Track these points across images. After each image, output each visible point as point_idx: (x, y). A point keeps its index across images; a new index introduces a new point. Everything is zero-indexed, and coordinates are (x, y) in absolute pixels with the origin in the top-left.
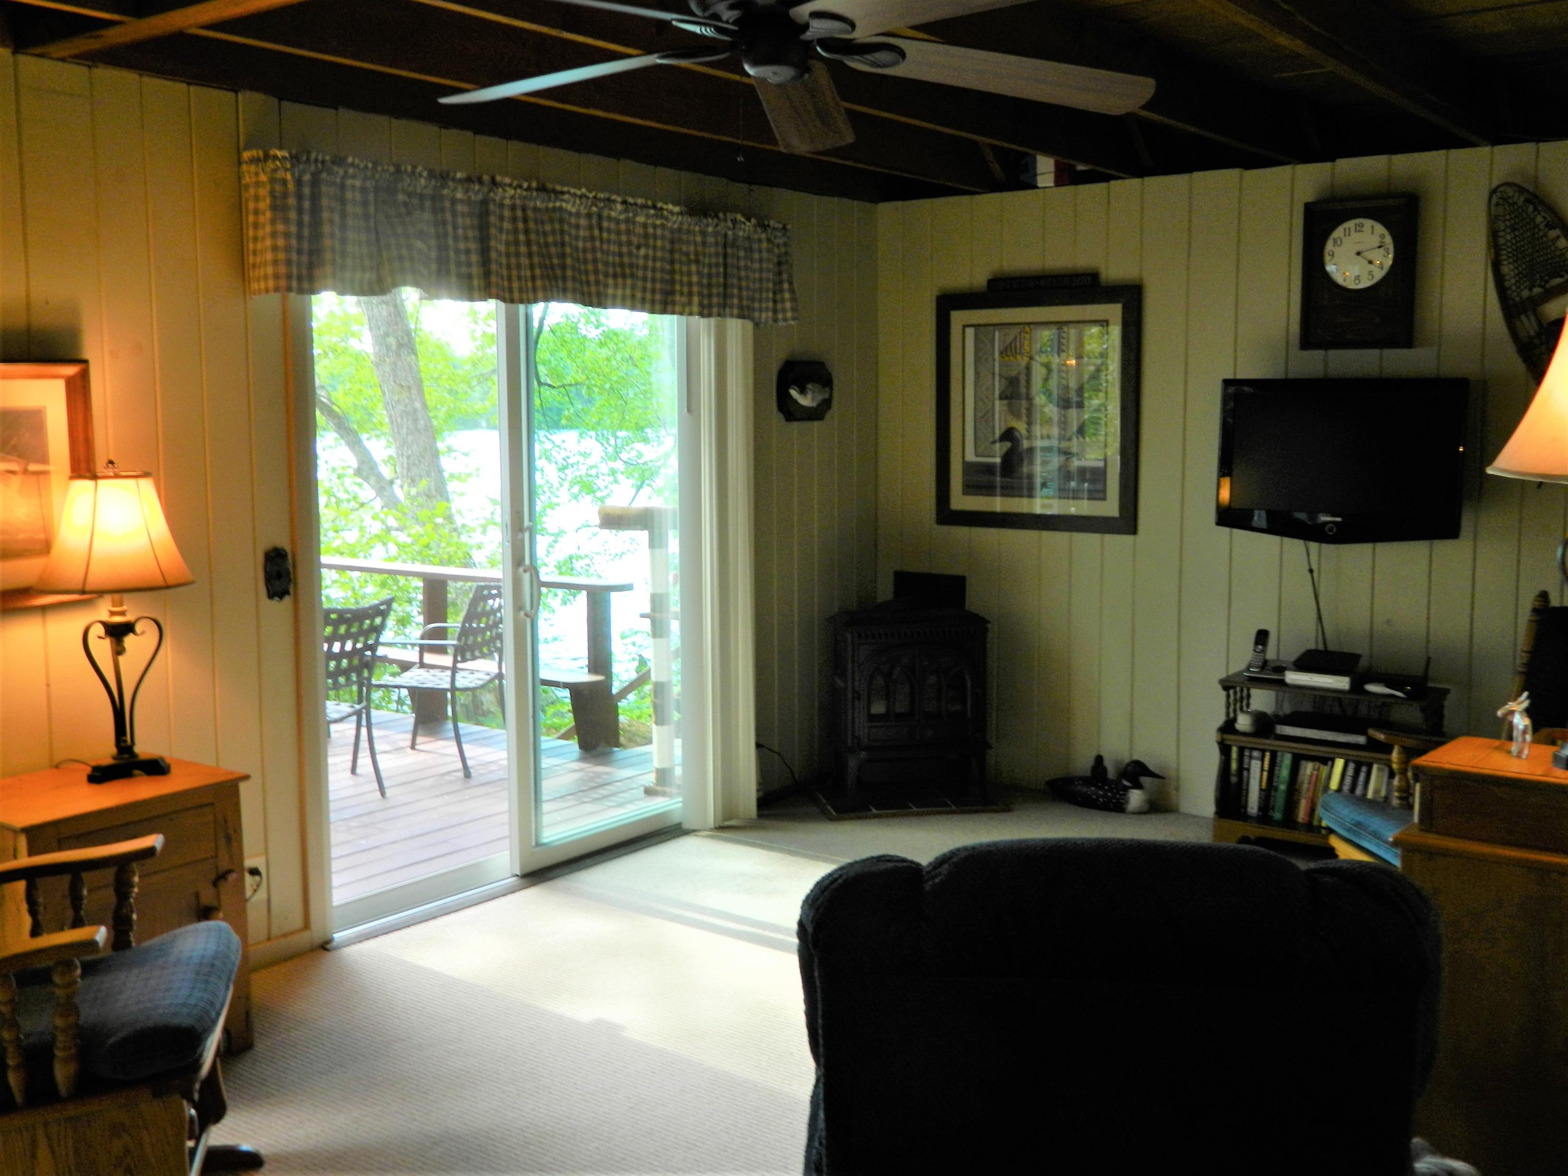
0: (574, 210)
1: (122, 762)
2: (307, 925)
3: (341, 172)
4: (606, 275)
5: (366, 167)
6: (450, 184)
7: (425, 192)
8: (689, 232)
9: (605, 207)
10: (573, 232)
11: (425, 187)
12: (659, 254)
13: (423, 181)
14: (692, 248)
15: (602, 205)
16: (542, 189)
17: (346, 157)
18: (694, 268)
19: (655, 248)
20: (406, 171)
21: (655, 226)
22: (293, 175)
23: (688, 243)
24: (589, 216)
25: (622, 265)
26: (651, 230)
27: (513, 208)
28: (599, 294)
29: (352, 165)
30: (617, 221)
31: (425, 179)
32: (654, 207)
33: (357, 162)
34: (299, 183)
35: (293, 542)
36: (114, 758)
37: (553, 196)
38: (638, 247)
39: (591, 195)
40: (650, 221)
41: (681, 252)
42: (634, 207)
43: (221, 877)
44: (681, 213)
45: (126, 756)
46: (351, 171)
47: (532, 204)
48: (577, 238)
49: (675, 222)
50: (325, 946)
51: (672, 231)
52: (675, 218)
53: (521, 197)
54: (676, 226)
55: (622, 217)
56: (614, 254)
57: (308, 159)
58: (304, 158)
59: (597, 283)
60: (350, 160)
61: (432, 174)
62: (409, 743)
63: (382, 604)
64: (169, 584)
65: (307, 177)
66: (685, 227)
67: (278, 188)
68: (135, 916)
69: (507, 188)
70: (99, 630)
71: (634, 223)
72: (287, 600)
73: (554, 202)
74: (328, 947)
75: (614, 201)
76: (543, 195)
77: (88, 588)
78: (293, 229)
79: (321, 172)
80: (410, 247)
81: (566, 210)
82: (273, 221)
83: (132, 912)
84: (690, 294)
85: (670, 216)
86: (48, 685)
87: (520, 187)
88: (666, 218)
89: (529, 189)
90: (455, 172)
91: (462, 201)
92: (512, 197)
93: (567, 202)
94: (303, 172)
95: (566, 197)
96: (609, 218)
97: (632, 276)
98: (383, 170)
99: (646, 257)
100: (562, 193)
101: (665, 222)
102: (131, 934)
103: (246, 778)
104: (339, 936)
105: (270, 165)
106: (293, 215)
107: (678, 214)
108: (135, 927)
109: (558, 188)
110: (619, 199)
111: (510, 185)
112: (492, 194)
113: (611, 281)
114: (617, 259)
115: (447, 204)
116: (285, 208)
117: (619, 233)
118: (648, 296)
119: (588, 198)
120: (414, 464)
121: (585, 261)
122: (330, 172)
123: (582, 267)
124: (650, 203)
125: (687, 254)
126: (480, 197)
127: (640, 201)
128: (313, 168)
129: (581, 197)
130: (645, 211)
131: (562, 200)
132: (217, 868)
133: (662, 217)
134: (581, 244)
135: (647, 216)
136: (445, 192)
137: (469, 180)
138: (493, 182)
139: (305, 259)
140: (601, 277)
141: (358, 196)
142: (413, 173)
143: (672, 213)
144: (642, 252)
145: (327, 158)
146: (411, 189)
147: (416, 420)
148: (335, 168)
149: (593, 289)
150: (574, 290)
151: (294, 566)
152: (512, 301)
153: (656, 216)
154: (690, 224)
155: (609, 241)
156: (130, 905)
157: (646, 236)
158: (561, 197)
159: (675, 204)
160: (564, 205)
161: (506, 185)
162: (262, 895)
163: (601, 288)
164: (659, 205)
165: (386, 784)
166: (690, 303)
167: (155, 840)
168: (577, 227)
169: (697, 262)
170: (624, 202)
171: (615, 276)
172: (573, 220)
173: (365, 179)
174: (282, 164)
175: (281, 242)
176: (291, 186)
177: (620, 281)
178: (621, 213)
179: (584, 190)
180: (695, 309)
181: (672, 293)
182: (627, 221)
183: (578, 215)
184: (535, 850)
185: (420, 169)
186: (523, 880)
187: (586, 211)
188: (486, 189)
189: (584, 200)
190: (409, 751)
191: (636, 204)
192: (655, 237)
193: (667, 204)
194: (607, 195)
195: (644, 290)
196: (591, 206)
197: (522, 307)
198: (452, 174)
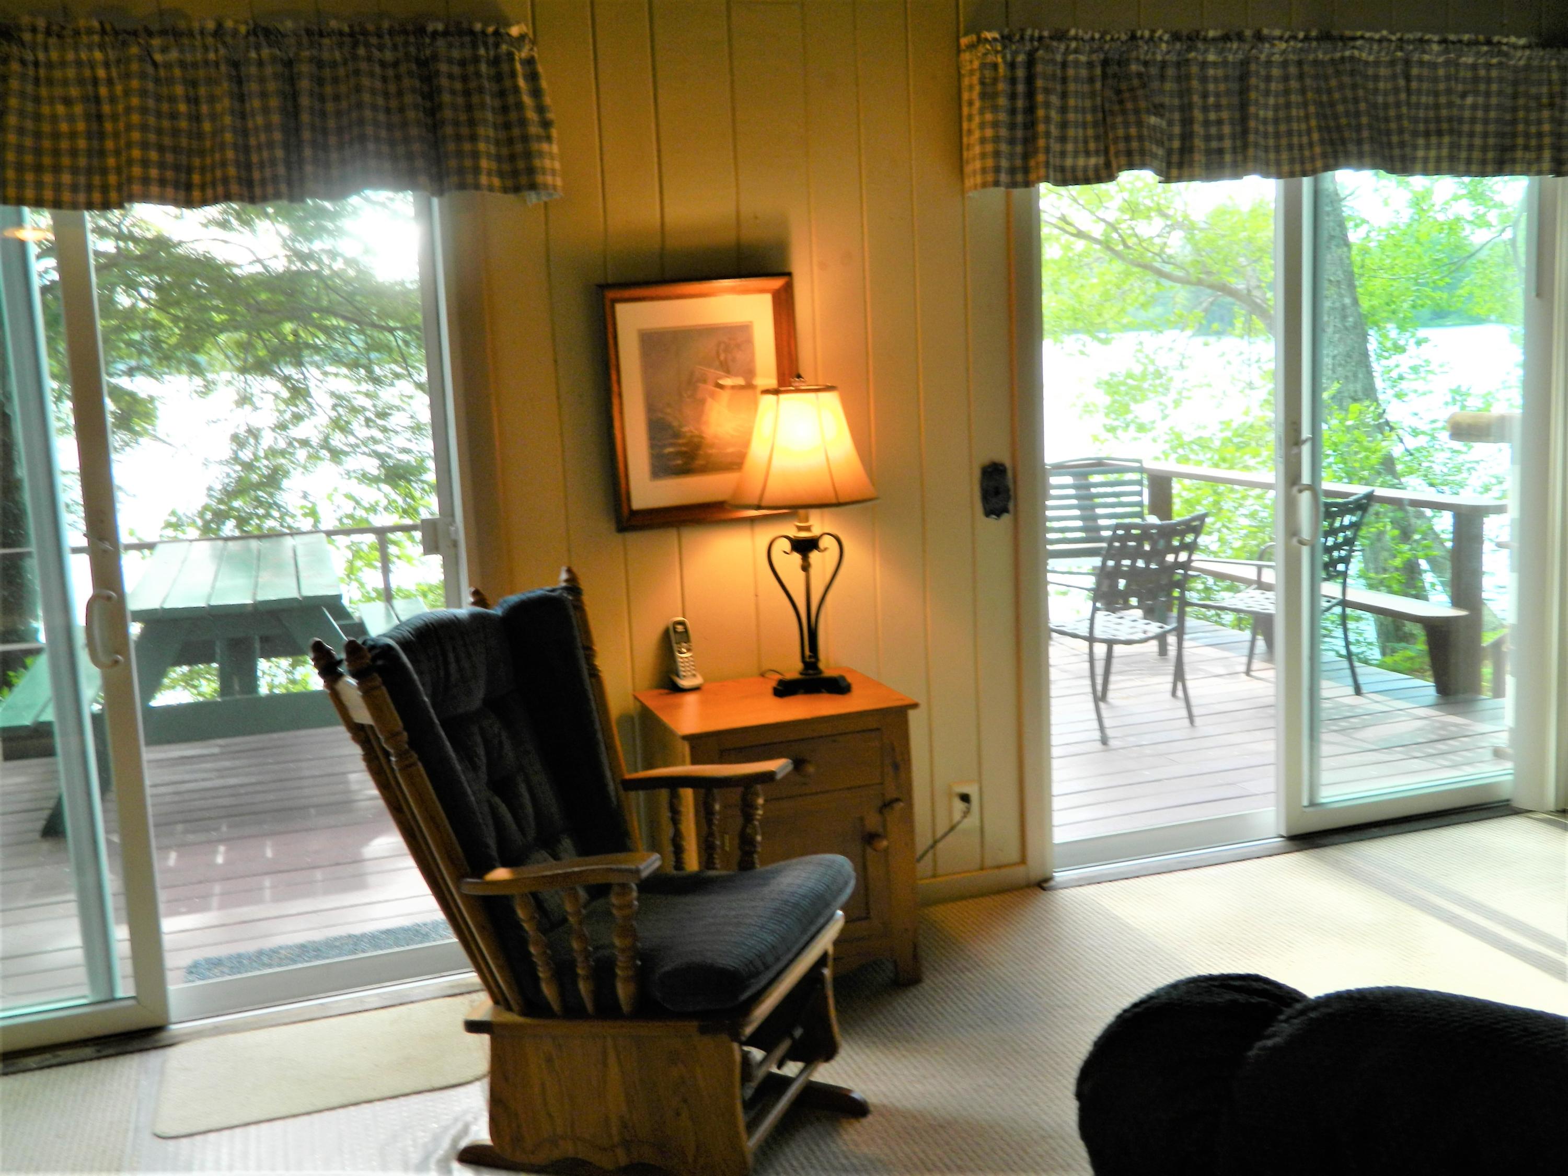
0: (1371, 58)
1: (807, 677)
2: (1023, 860)
3: (1062, 47)
4: (1415, 134)
5: (1093, 39)
6: (1200, 45)
7: (1168, 57)
8: (1541, 69)
9: (1415, 49)
10: (1371, 85)
11: (1168, 52)
12: (1494, 101)
13: (1164, 46)
14: (1545, 89)
15: (1411, 47)
16: (1326, 37)
17: (1068, 31)
18: (1546, 114)
19: (1488, 94)
20: (1142, 37)
21: (1488, 66)
22: (1004, 57)
23: (1540, 83)
24: (1392, 63)
25: (1438, 120)
26: (1482, 73)
27: (1285, 64)
28: (1403, 158)
29: (1076, 38)
30: (1434, 66)
31: (1167, 42)
32: (1489, 42)
33: (1081, 33)
34: (1012, 66)
35: (1013, 457)
36: (801, 674)
37: (1340, 44)
38: (1464, 95)
39: (1393, 38)
40: (1481, 61)
41: (1527, 95)
42: (1458, 45)
43: (887, 805)
44: (1528, 46)
45: (811, 672)
46: (1073, 45)
47: (1311, 57)
48: (1376, 91)
49: (1520, 58)
50: (1043, 884)
51: (1516, 70)
52: (1519, 53)
53: (1294, 51)
54: (1522, 63)
55: (1441, 59)
56: (1427, 107)
57: (1022, 38)
58: (1017, 37)
59: (1402, 145)
60: (1073, 32)
61: (1176, 37)
62: (1243, 668)
63: (1194, 519)
64: (841, 500)
65: (1021, 58)
66: (1535, 63)
67: (988, 73)
68: (759, 838)
69: (1276, 42)
70: (786, 545)
71: (1457, 65)
72: (1006, 518)
73: (1343, 50)
74: (1045, 885)
75: (1429, 41)
76: (1328, 45)
77: (764, 503)
78: (1003, 117)
79: (1037, 50)
80: (1140, 124)
81: (1359, 60)
82: (982, 111)
83: (756, 834)
84: (1540, 148)
85: (1512, 51)
86: (757, 596)
87: (1294, 38)
88: (1506, 55)
89: (1307, 38)
90: (1207, 30)
91: (1215, 64)
92: (1283, 52)
93: (1360, 49)
94: (1015, 53)
95: (1359, 43)
96: (1421, 63)
97: (1451, 132)
98: (1112, 39)
99: (1474, 107)
100: (1354, 39)
101: (1504, 60)
102: (756, 856)
103: (915, 706)
104: (1060, 876)
105: (981, 49)
106: (1002, 101)
107: (1524, 47)
108: (759, 849)
109: (1348, 33)
110: (1436, 38)
111: (1281, 38)
112: (1254, 51)
113: (1421, 141)
114: (1431, 114)
115: (1195, 69)
116: (995, 95)
117: (1435, 80)
118: (1476, 154)
119: (1390, 41)
120: (1340, 365)
121: (1387, 120)
122: (1048, 49)
123: (1383, 126)
124: (1481, 38)
125: (1538, 98)
126: (1240, 56)
127: (1466, 37)
128: (1028, 47)
129: (1380, 41)
130: (1474, 49)
131: (1353, 47)
132: (883, 795)
133: (1500, 53)
134: (1380, 99)
135: (1478, 54)
136: (1192, 55)
137: (1226, 38)
138: (1259, 37)
139: (1019, 149)
140: (1407, 137)
141: (1084, 72)
142: (1151, 38)
143: (1515, 47)
144: (1469, 100)
145: (1046, 34)
146: (1149, 57)
147: (1344, 318)
148: (1055, 44)
149: (1397, 152)
150: (1373, 154)
151: (1015, 482)
152: (1292, 174)
153: (1490, 54)
154: (1542, 59)
155: (1419, 92)
156: (755, 827)
157: (1476, 80)
158: (1351, 44)
159: (1519, 36)
160: (1356, 53)
161: (1274, 38)
162: (972, 821)
163: (1408, 150)
164: (1496, 39)
165: (1195, 711)
166: (1539, 159)
167: (778, 765)
168: (1376, 78)
169: (1552, 105)
170: (1444, 41)
171: (1427, 134)
172: (1370, 72)
173: (1092, 51)
174: (992, 46)
175: (989, 132)
176: (1002, 70)
177: (1434, 140)
178: (1439, 54)
179: (1385, 33)
180: (1546, 165)
181: (1513, 148)
182: (1447, 63)
183: (1377, 63)
184: (1307, 810)
185: (1159, 33)
186: (1288, 843)
187: (1388, 58)
188: (1247, 47)
189: (1385, 44)
190: (1244, 676)
191: (1460, 41)
192: (1489, 80)
193: (1507, 36)
194: (1419, 35)
195: (1471, 147)
196: (1395, 51)
197: (1307, 183)
198: (1203, 33)
